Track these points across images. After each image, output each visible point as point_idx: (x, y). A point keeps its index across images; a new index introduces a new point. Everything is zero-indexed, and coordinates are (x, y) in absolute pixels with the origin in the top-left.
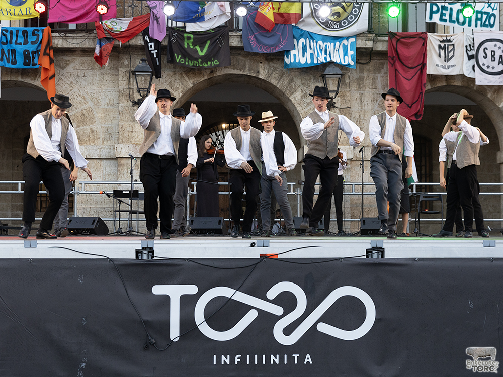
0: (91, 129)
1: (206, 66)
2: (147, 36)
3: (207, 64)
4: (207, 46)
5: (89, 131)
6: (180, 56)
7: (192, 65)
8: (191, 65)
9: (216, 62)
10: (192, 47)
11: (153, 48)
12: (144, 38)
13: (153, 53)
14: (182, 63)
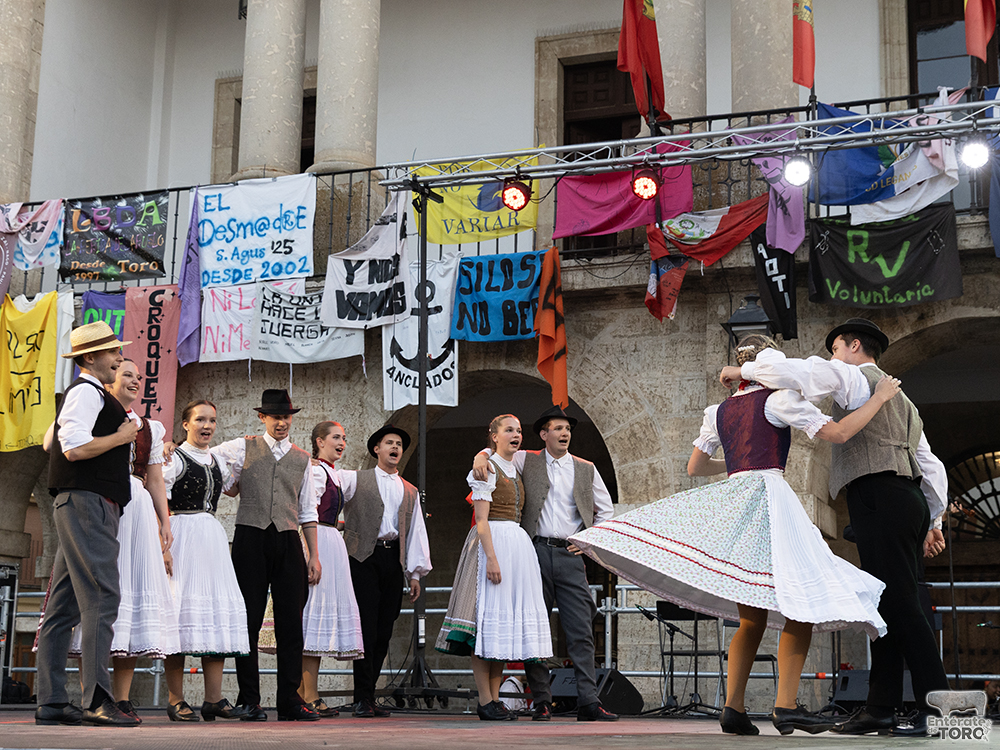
0: (650, 465)
1: (902, 300)
2: (761, 245)
3: (905, 296)
4: (903, 254)
5: (646, 470)
6: (838, 284)
7: (868, 301)
8: (866, 301)
9: (926, 291)
10: (866, 260)
11: (776, 271)
12: (755, 250)
13: (776, 282)
14: (844, 298)
